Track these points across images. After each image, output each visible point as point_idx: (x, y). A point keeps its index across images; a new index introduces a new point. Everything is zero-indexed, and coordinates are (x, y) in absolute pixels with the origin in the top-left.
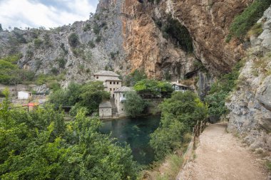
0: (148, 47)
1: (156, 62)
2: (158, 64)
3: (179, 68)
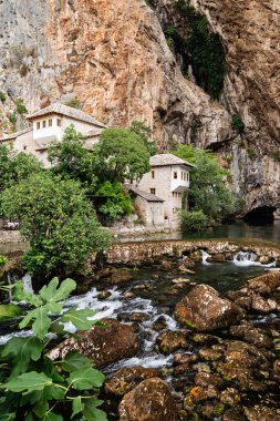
0: (135, 62)
1: (155, 105)
2: (161, 112)
3: (194, 131)
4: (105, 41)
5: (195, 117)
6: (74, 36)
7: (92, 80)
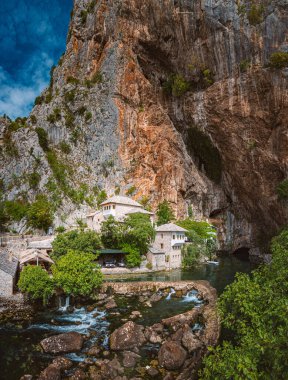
0: (167, 163)
1: (178, 188)
2: (182, 193)
3: (204, 202)
4: (151, 152)
5: (203, 194)
6: (133, 151)
7: (143, 175)
